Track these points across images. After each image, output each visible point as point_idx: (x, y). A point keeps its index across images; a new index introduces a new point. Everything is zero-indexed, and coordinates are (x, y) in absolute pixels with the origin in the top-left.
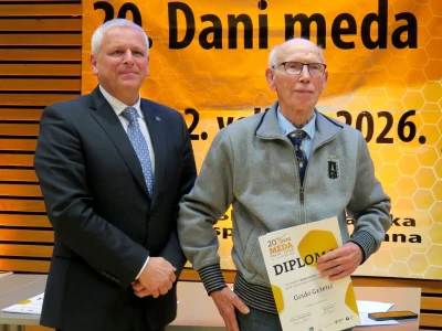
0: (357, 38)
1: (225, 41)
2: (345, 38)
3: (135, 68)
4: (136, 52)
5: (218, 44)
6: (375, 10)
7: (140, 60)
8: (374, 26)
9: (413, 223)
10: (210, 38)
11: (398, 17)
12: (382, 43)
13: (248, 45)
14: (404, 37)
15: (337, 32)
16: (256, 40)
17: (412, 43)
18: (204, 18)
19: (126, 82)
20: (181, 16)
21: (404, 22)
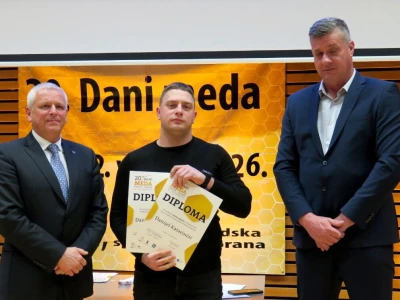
0: (216, 102)
1: (122, 106)
2: (208, 102)
3: (58, 117)
4: (59, 106)
5: (116, 108)
6: (229, 81)
7: (61, 112)
8: (229, 93)
9: (258, 234)
10: (111, 104)
11: (246, 87)
12: (234, 105)
13: (139, 108)
14: (250, 100)
15: (202, 98)
16: (144, 105)
17: (256, 105)
18: (107, 90)
20: (89, 88)
21: (250, 90)
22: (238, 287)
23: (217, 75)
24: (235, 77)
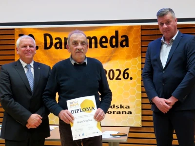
0: (108, 44)
1: (63, 46)
2: (104, 44)
4: (31, 46)
5: (61, 47)
6: (114, 34)
7: (32, 49)
8: (114, 40)
9: (129, 107)
10: (58, 45)
11: (122, 37)
12: (117, 46)
14: (124, 43)
15: (101, 42)
17: (127, 45)
18: (56, 39)
19: (27, 57)
20: (48, 38)
21: (124, 38)
22: (116, 133)
23: (108, 31)
24: (117, 32)
